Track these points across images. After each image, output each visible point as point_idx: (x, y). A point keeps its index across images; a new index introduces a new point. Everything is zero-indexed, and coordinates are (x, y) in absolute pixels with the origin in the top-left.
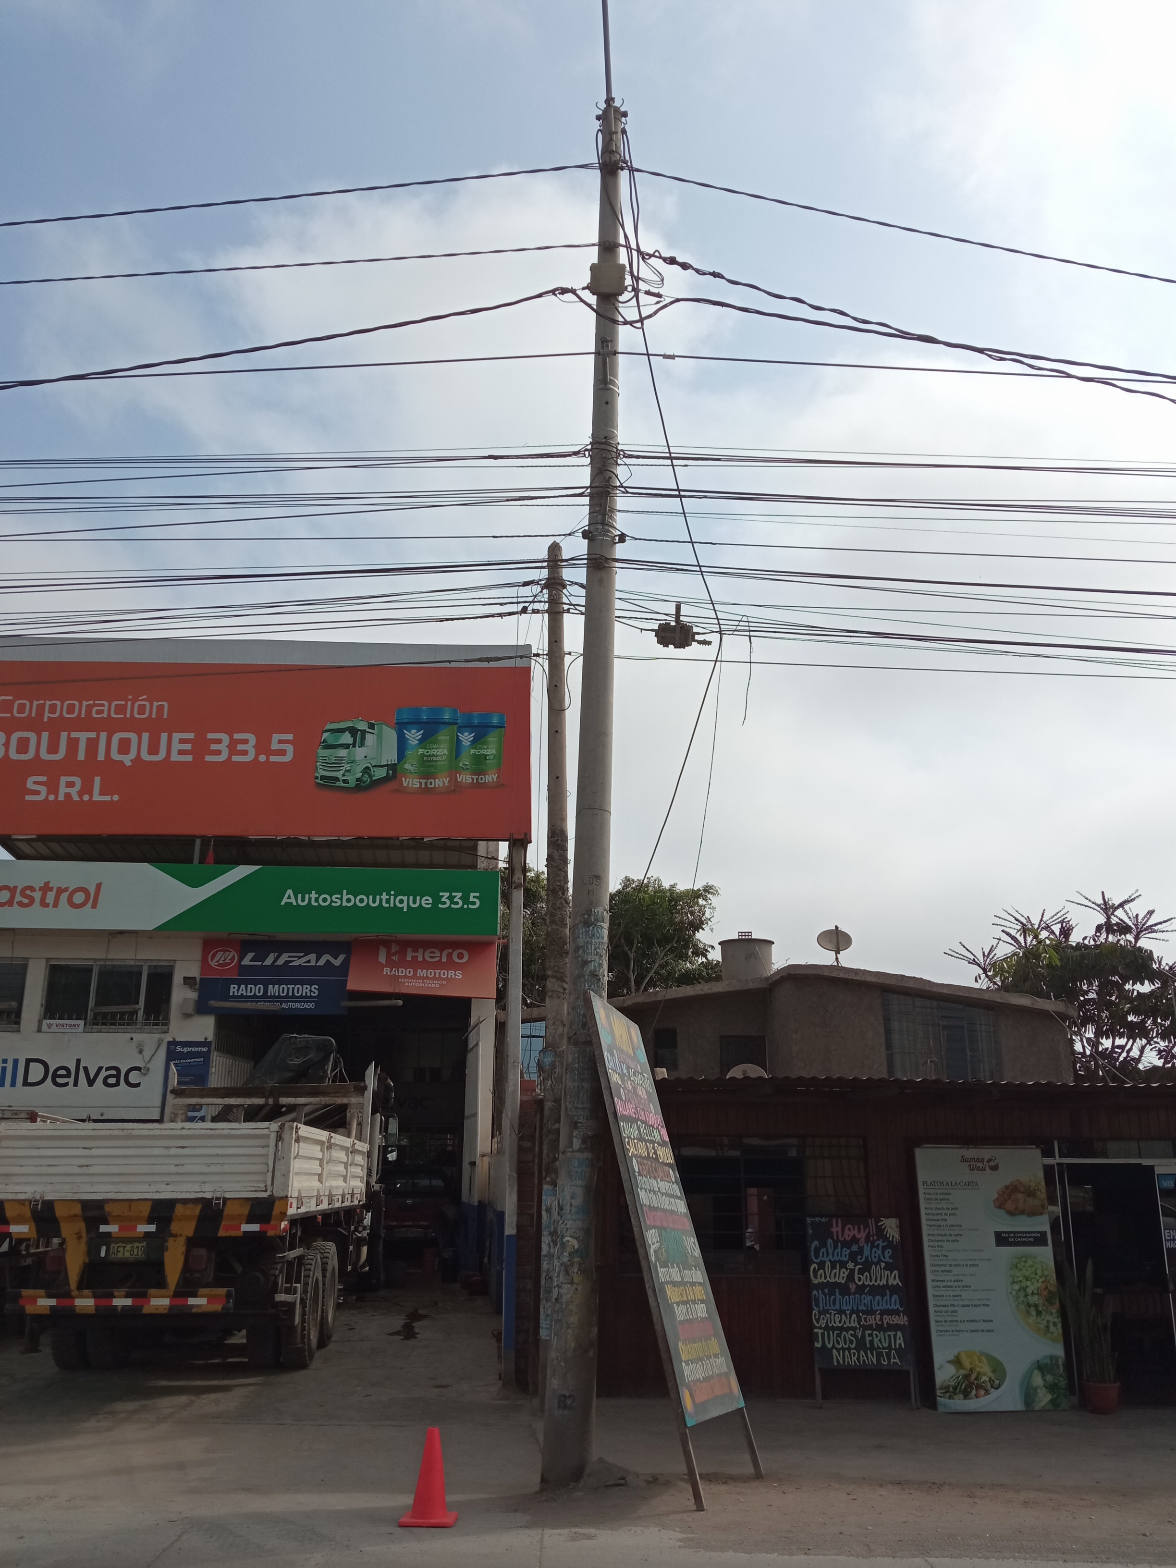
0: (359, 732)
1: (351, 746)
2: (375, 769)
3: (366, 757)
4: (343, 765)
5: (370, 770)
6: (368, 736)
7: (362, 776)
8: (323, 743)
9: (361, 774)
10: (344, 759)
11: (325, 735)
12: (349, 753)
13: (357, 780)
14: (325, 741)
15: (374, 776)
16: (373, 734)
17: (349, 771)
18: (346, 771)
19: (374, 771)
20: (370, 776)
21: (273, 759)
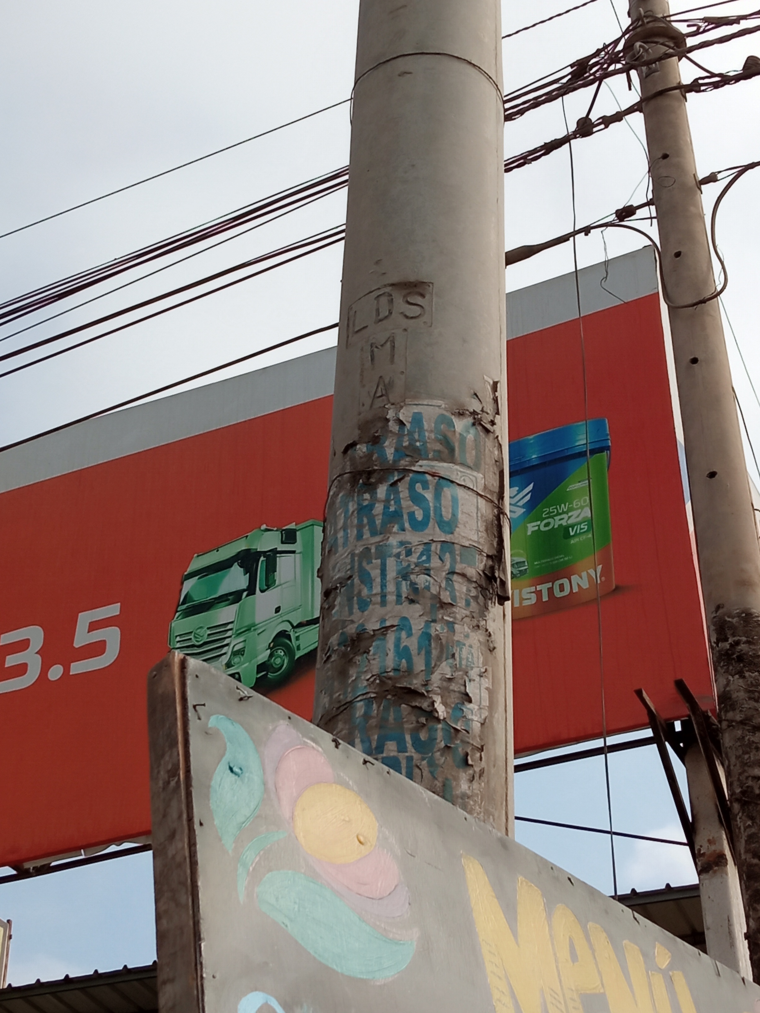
0: (262, 558)
1: (245, 594)
2: (300, 631)
3: (278, 610)
4: (226, 642)
5: (289, 637)
6: (283, 562)
7: (271, 655)
8: (183, 603)
9: (269, 651)
10: (229, 627)
11: (188, 586)
12: (240, 613)
13: (261, 667)
14: (187, 598)
15: (298, 648)
16: (293, 552)
17: (240, 652)
18: (235, 654)
19: (297, 638)
20: (290, 651)
21: (77, 668)
